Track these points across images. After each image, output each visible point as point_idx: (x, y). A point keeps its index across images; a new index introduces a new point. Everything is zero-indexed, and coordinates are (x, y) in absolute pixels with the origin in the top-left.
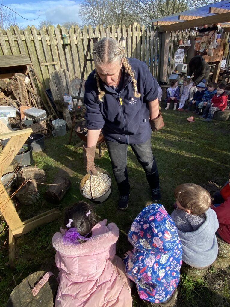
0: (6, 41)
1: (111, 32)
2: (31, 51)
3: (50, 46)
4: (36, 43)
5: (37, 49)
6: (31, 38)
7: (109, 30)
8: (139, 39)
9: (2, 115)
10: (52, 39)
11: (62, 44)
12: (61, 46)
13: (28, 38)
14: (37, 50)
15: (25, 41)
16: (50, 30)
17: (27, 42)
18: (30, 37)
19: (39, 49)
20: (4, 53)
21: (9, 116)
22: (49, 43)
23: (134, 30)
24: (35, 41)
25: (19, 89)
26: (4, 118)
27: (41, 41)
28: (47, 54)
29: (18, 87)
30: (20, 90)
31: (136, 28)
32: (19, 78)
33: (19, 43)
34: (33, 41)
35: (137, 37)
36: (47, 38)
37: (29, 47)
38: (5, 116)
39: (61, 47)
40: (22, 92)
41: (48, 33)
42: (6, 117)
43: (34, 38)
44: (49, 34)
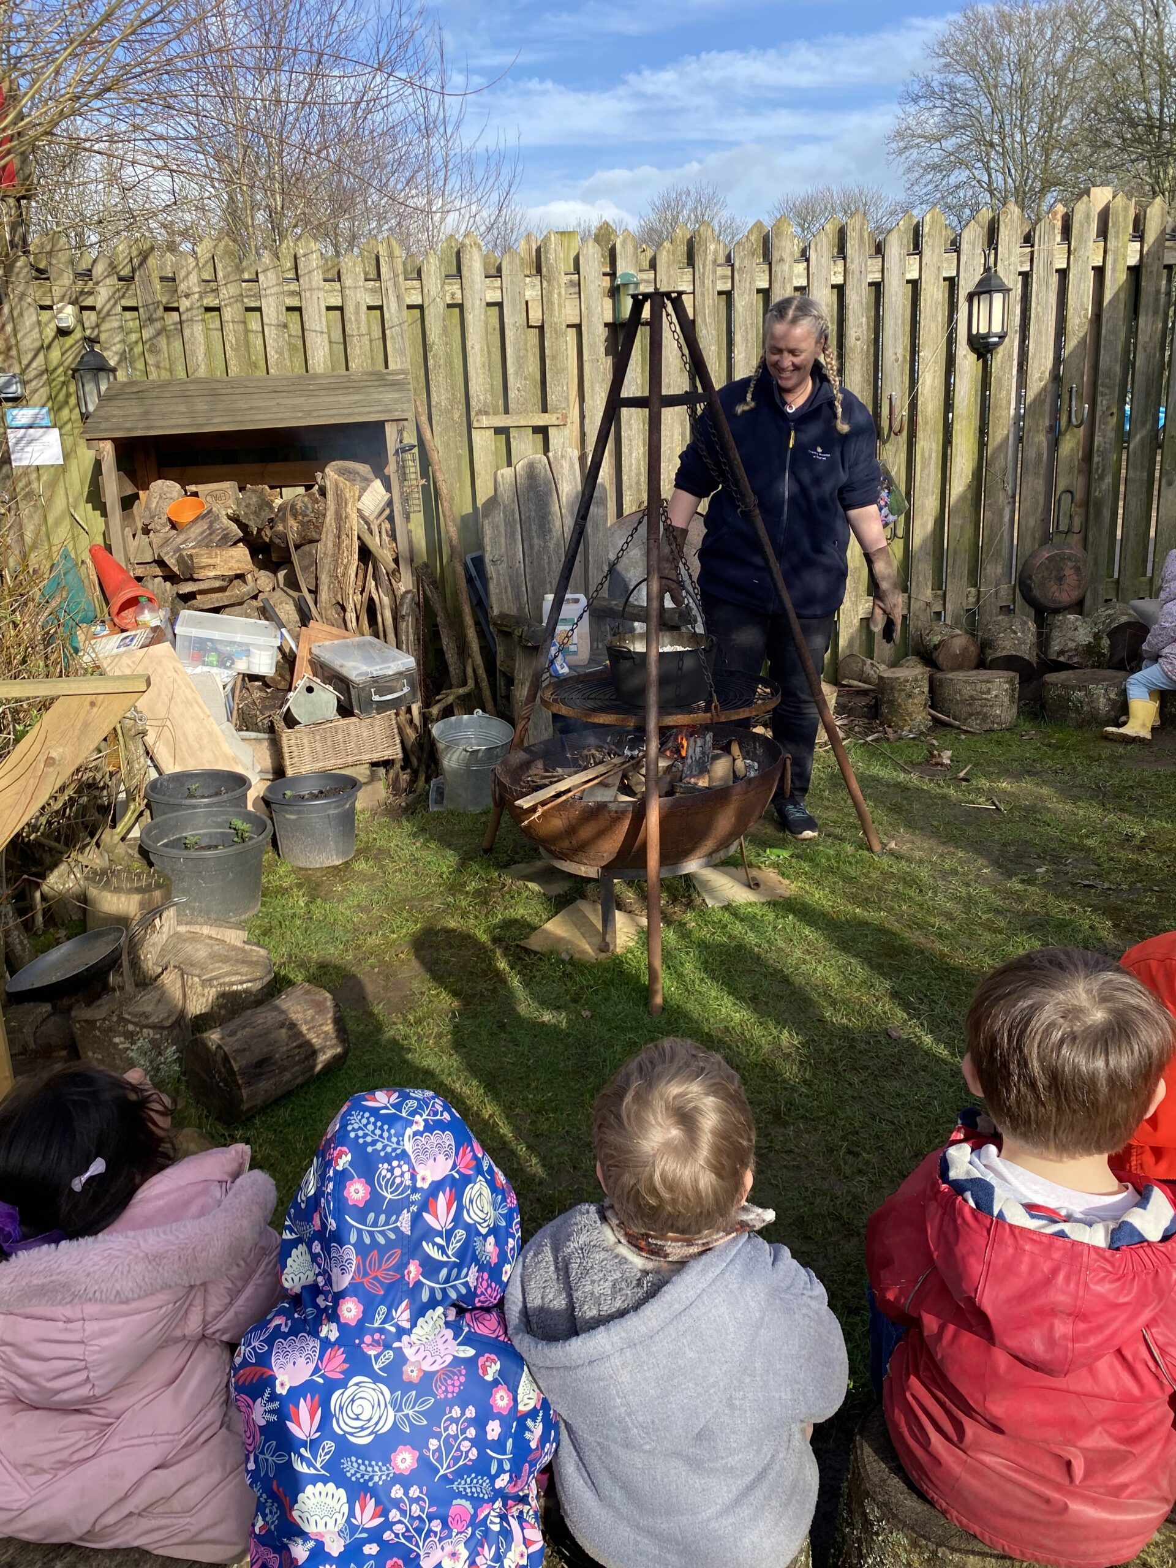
0: (329, 308)
1: (917, 248)
2: (441, 353)
3: (541, 328)
4: (470, 317)
5: (469, 344)
6: (453, 295)
7: (901, 239)
8: (1116, 279)
9: (213, 658)
10: (559, 294)
11: (609, 319)
12: (602, 333)
13: (433, 293)
14: (469, 348)
15: (420, 307)
16: (552, 251)
17: (426, 312)
18: (447, 288)
19: (477, 347)
20: (310, 362)
21: (242, 666)
22: (535, 316)
23: (1086, 229)
24: (468, 306)
25: (323, 536)
26: (215, 670)
27: (500, 305)
28: (516, 373)
29: (319, 528)
30: (325, 545)
31: (1104, 216)
32: (337, 486)
33: (386, 316)
34: (461, 306)
35: (1100, 272)
36: (531, 293)
37: (433, 335)
38: (225, 661)
39: (597, 337)
40: (333, 555)
41: (539, 270)
42: (227, 668)
43: (467, 292)
44: (544, 270)
